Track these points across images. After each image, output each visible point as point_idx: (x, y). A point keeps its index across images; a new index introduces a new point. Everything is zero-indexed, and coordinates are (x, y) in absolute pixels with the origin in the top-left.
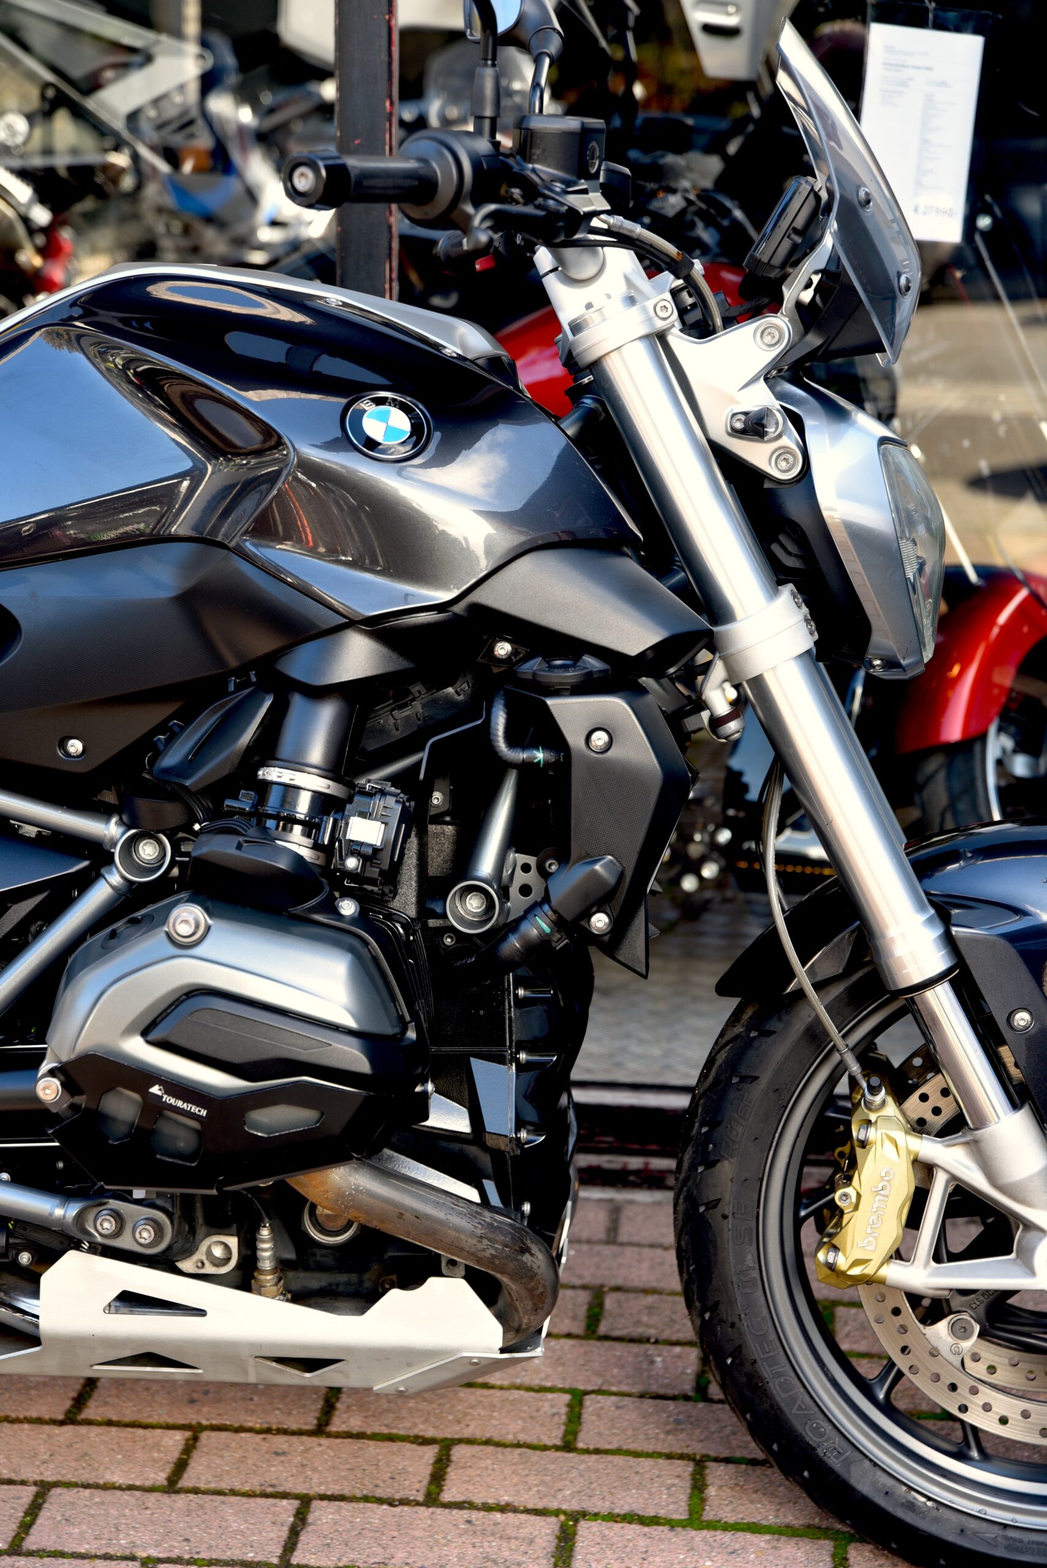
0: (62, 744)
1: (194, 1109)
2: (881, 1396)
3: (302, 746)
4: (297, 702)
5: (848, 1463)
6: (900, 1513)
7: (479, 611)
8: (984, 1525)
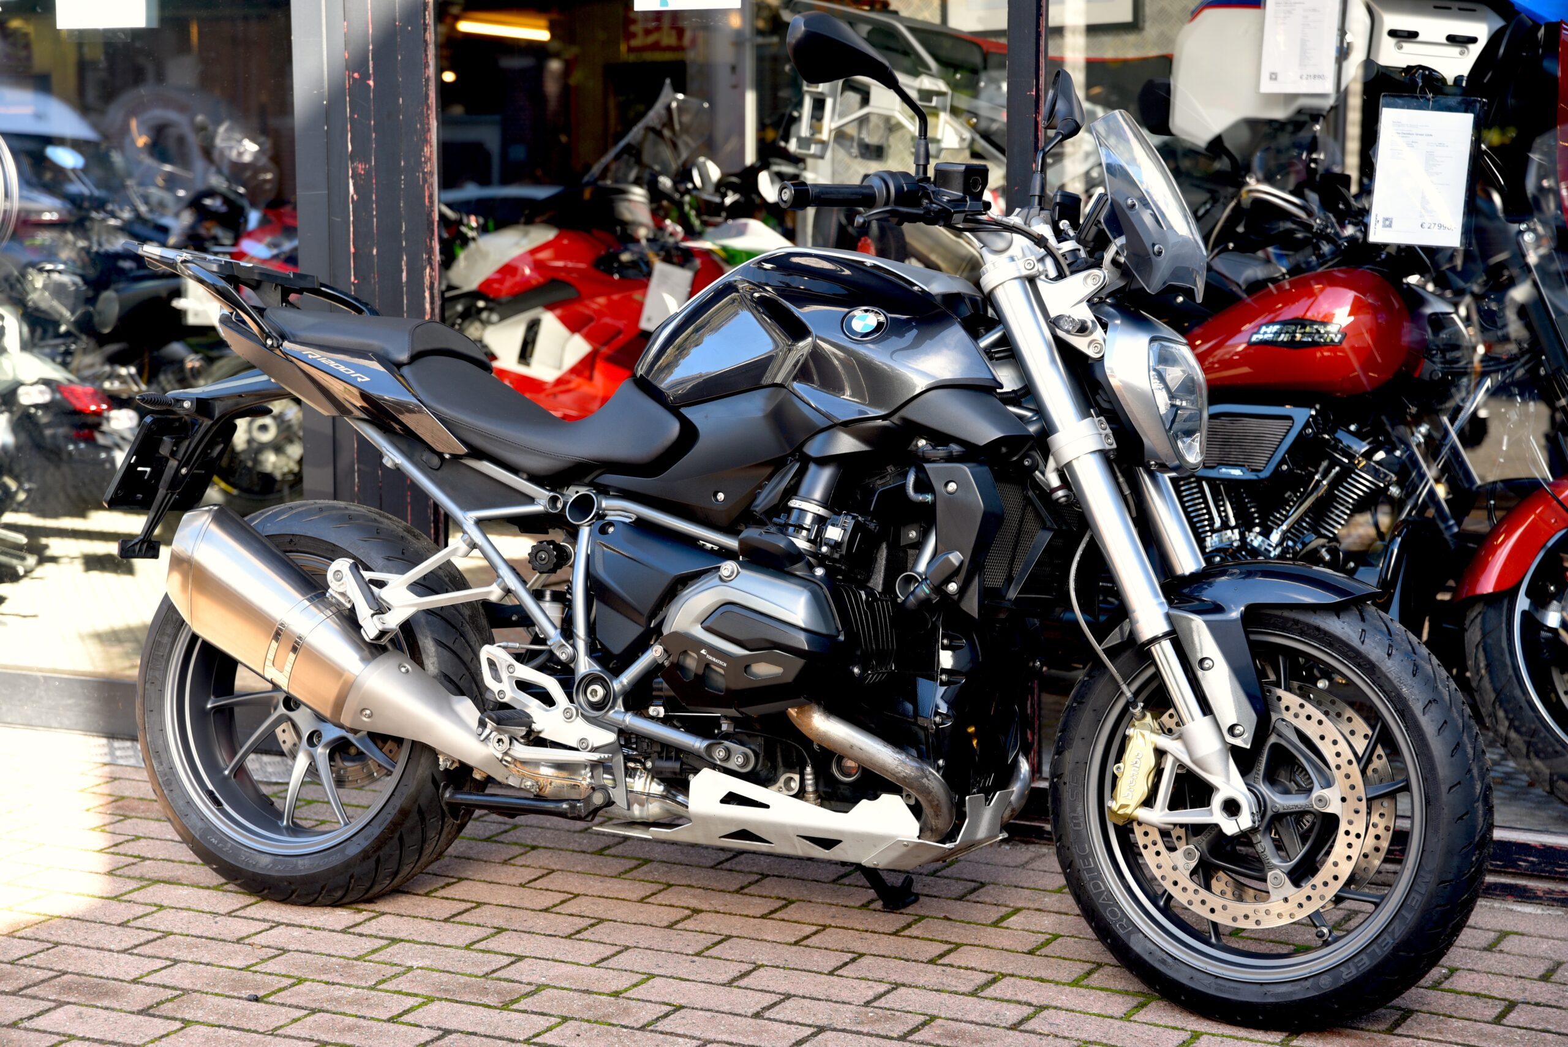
0: (715, 494)
1: (721, 663)
2: (1162, 903)
3: (811, 490)
4: (812, 468)
5: (1129, 933)
6: (1157, 965)
7: (906, 421)
8: (1205, 976)
